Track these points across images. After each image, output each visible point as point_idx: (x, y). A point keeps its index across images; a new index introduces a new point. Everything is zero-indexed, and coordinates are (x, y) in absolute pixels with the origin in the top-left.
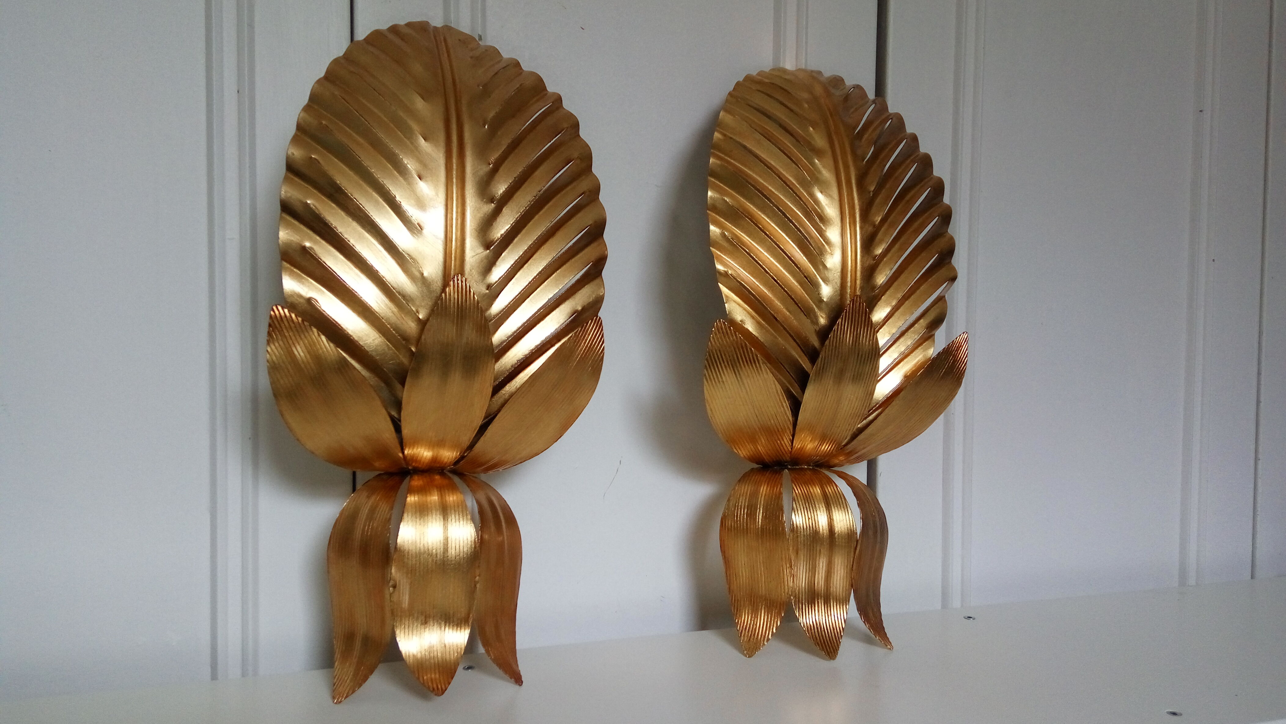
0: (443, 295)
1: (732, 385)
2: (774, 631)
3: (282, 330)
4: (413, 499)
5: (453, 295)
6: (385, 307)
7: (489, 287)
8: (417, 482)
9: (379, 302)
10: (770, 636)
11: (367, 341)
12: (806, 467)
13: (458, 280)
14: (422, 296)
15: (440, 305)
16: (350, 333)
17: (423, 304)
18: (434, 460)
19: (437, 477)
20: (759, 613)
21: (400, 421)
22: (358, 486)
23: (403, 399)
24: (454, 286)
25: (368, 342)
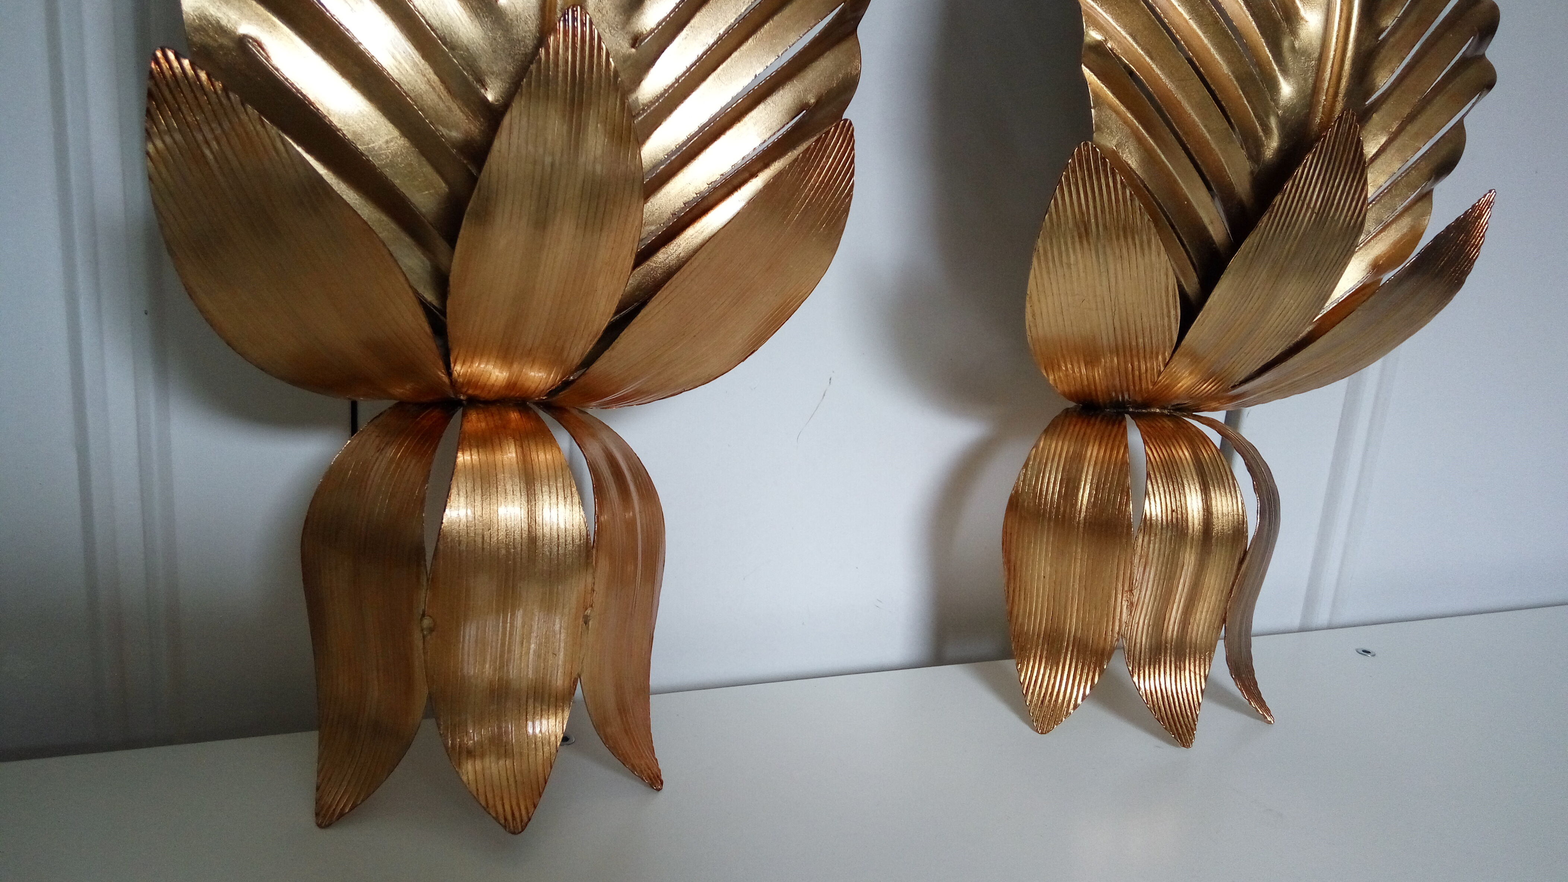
0: (542, 51)
1: (1085, 272)
2: (1088, 691)
3: (180, 109)
4: (467, 457)
5: (563, 54)
6: (412, 70)
7: (636, 40)
8: (476, 421)
9: (399, 57)
10: (1079, 701)
11: (374, 142)
12: (1158, 410)
13: (574, 19)
14: (494, 51)
15: (534, 73)
16: (336, 121)
17: (495, 69)
18: (511, 385)
19: (514, 416)
20: (1062, 660)
21: (444, 313)
22: (362, 424)
23: (452, 274)
24: (566, 33)
25: (376, 145)
